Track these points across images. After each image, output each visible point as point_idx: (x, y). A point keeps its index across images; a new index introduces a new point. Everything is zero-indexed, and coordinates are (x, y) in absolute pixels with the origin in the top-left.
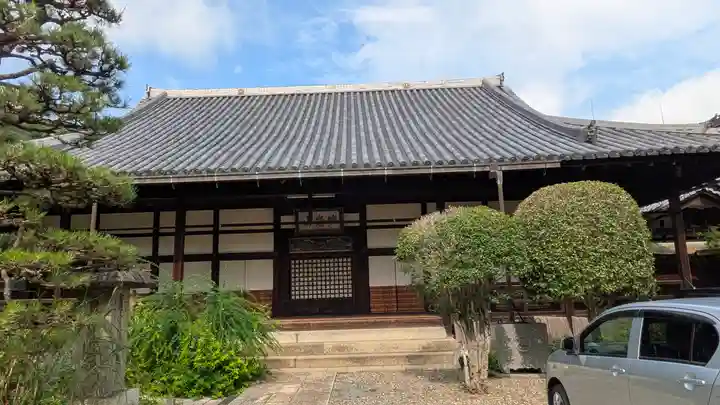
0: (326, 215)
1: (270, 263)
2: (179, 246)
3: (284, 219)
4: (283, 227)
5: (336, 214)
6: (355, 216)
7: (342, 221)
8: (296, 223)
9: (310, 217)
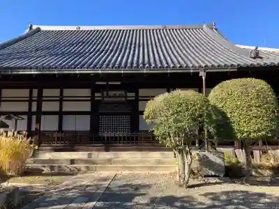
0: (118, 93)
1: (88, 117)
2: (39, 107)
3: (96, 94)
4: (96, 99)
5: (123, 93)
6: (133, 94)
7: (126, 97)
8: (103, 97)
9: (107, 94)
